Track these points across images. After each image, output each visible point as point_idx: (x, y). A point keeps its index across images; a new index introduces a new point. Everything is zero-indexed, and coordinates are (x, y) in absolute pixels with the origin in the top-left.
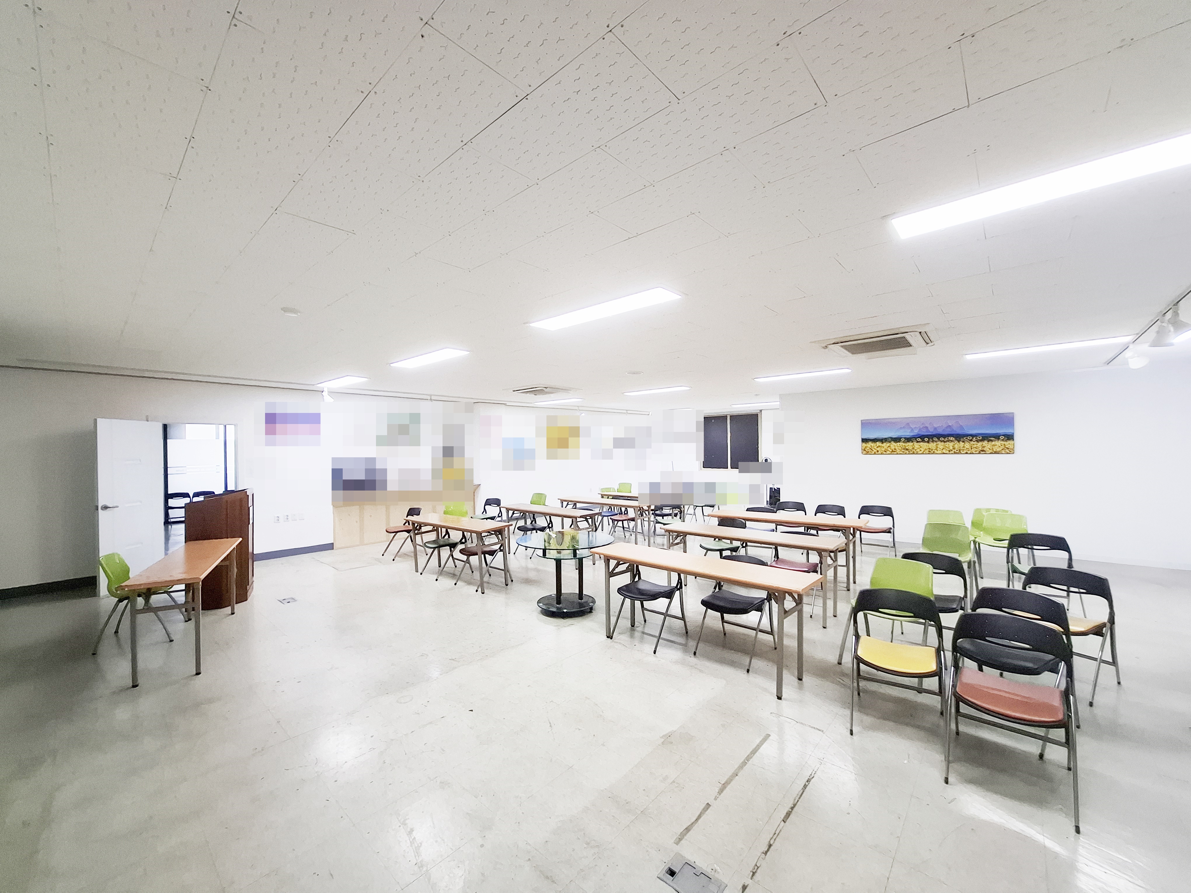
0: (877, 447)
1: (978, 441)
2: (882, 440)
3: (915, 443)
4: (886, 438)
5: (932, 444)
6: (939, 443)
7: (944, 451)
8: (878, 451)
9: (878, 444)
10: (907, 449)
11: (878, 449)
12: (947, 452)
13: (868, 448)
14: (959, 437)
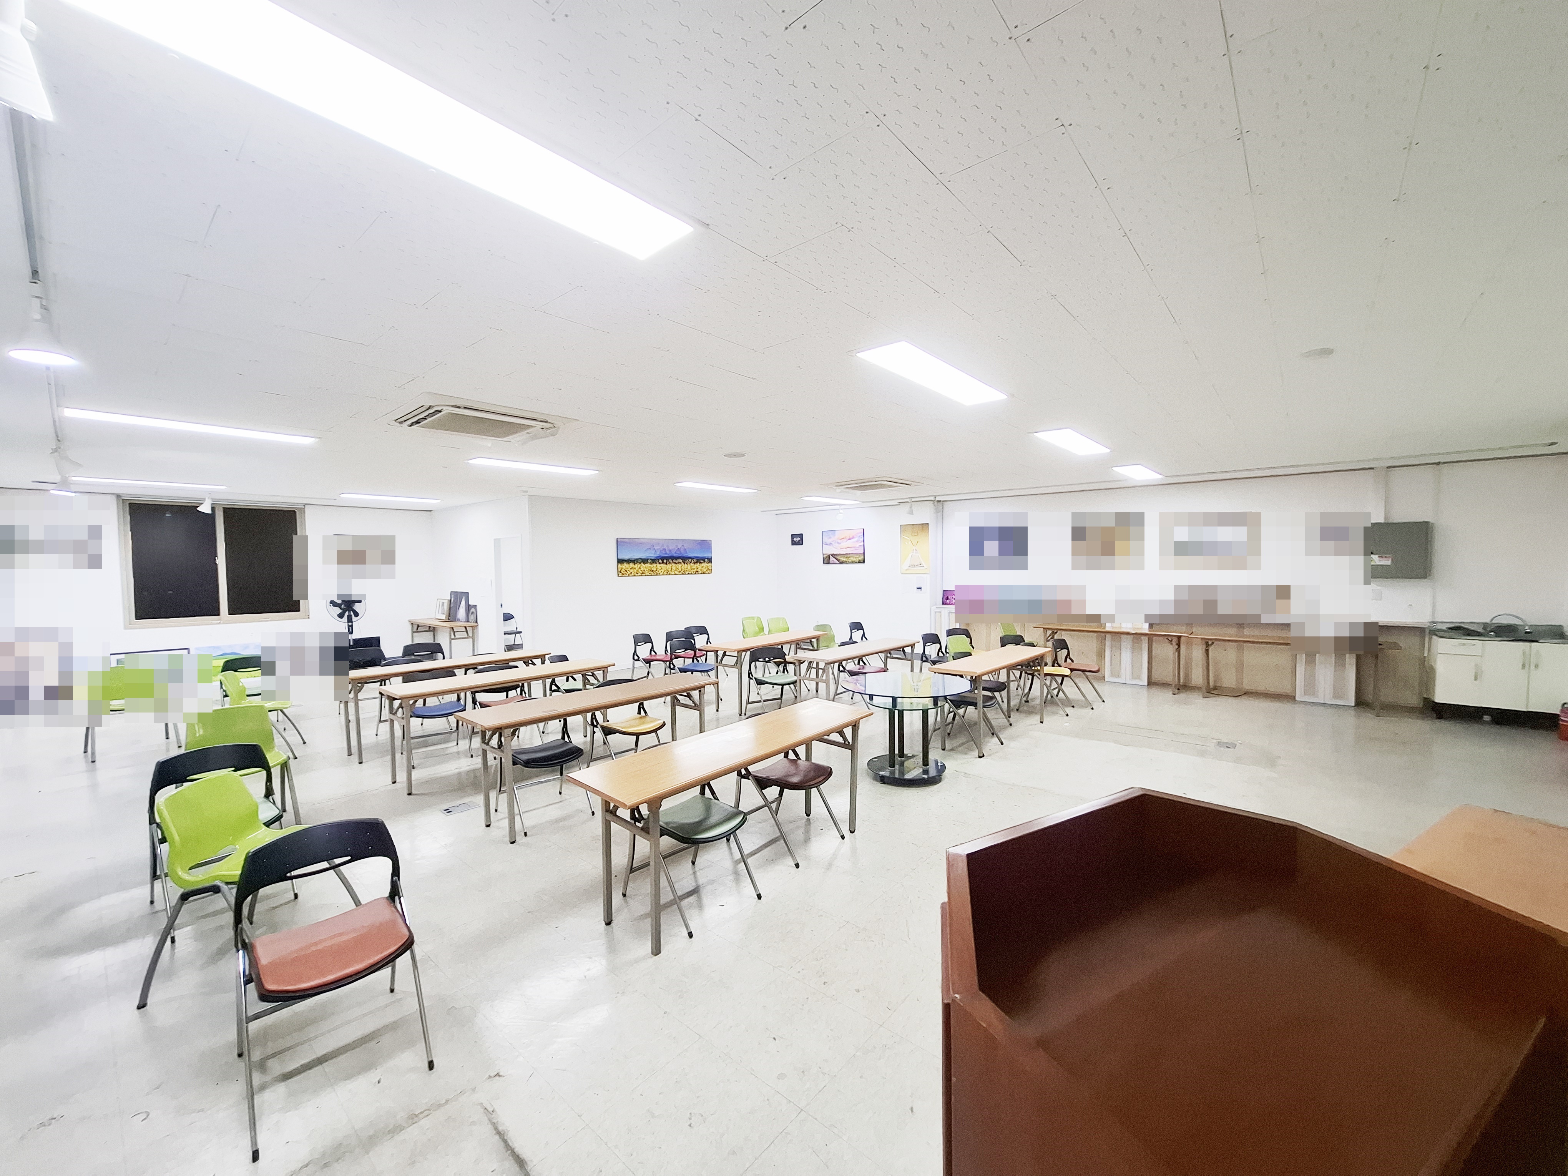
0: (631, 569)
1: (694, 563)
2: (634, 561)
3: (658, 565)
4: (636, 559)
5: (668, 565)
6: (673, 564)
7: (676, 572)
8: (631, 573)
9: (632, 565)
10: (653, 571)
11: (631, 571)
12: (678, 573)
13: (623, 570)
14: (685, 559)
